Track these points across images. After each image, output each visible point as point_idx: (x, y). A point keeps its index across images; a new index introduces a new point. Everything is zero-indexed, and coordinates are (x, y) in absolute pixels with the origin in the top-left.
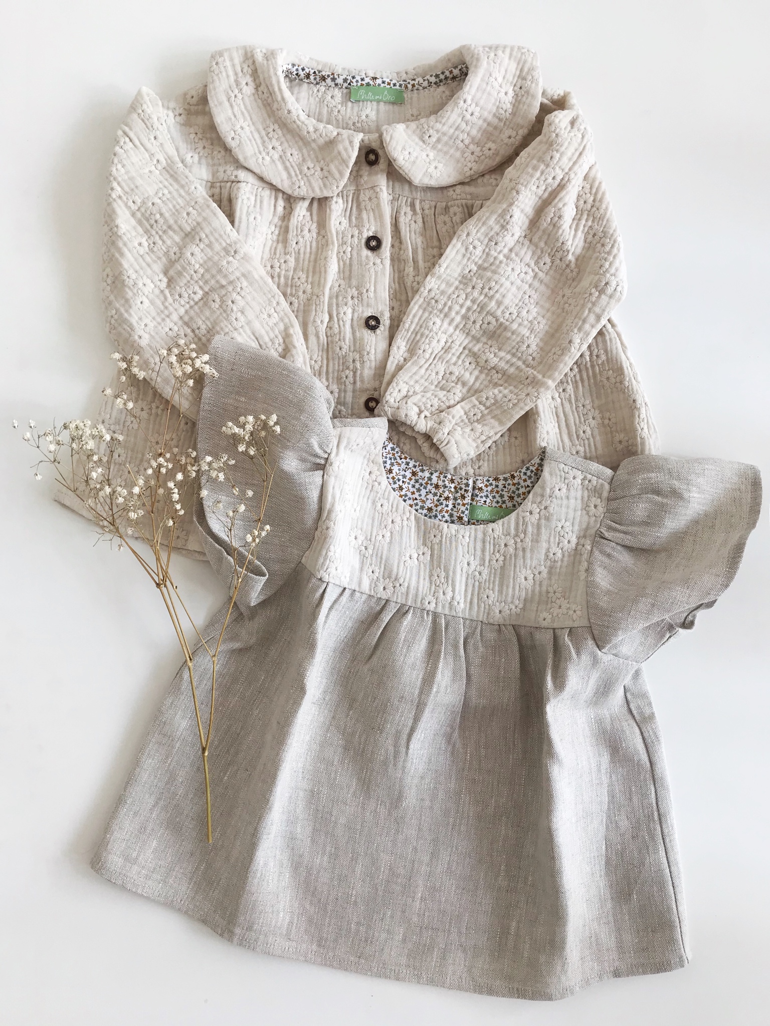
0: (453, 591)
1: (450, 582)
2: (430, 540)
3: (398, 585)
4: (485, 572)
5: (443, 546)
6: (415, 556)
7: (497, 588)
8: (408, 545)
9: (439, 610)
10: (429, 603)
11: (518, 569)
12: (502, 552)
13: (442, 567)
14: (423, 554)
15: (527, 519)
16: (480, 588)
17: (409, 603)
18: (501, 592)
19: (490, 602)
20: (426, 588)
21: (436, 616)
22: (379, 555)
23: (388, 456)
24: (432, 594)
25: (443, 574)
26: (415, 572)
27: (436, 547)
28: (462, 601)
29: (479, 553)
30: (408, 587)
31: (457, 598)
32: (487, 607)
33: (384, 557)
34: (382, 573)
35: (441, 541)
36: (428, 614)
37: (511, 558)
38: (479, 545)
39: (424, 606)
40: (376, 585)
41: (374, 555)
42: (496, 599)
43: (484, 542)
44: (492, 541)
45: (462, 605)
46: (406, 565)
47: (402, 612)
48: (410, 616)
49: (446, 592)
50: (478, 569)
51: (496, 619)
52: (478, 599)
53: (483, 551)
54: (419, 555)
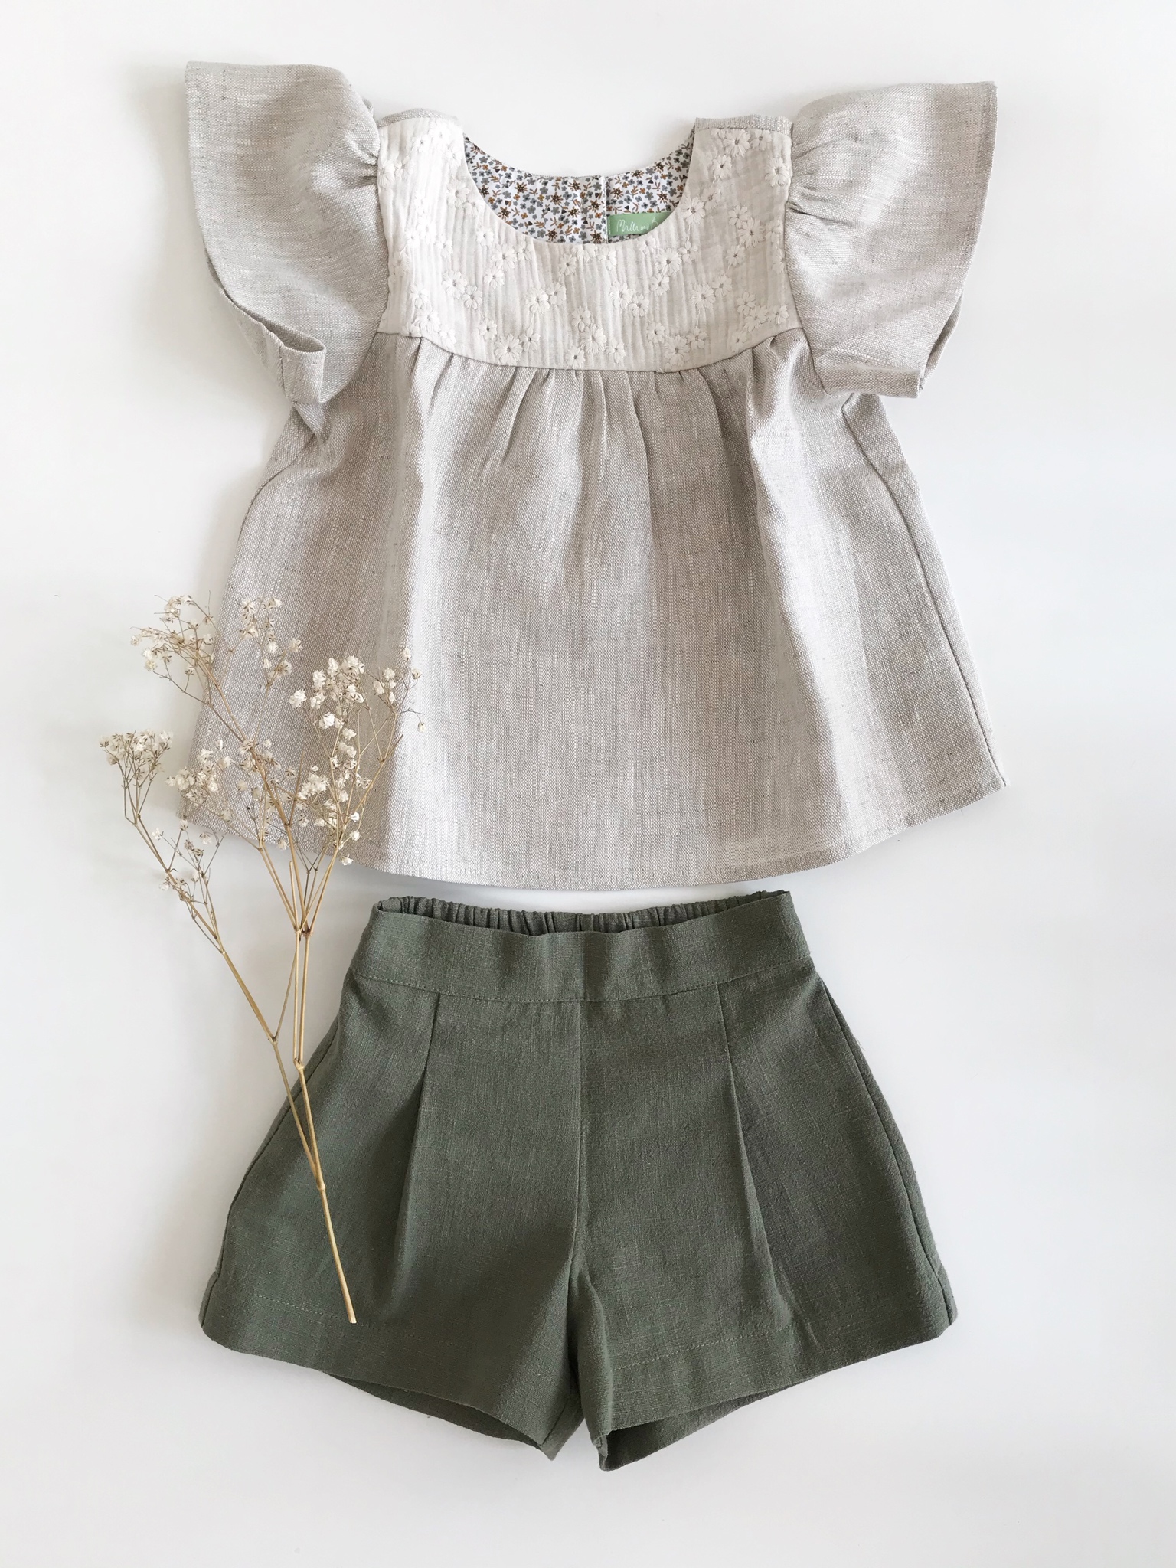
0: (607, 334)
1: (600, 322)
2: (563, 271)
3: (527, 339)
4: (646, 302)
5: (582, 274)
6: (545, 297)
7: (666, 319)
8: (531, 285)
9: (592, 365)
10: (575, 357)
11: (690, 287)
12: (665, 271)
13: (585, 304)
14: (556, 293)
15: (690, 221)
16: (642, 324)
17: (548, 365)
18: (672, 322)
19: (661, 339)
20: (567, 338)
21: (588, 374)
22: (493, 302)
23: (477, 171)
24: (577, 344)
25: (588, 314)
26: (548, 318)
27: (572, 279)
28: (621, 346)
29: (633, 278)
30: (542, 341)
31: (614, 343)
32: (657, 346)
33: (500, 305)
34: (501, 329)
35: (578, 270)
36: (577, 375)
37: (678, 276)
38: (632, 267)
39: (570, 363)
40: (497, 348)
41: (486, 306)
42: (668, 332)
43: (638, 262)
44: (649, 259)
45: (623, 352)
46: (534, 312)
47: (540, 380)
48: (552, 381)
49: (596, 336)
50: (637, 301)
51: (673, 361)
52: (643, 337)
53: (639, 274)
54: (550, 296)
